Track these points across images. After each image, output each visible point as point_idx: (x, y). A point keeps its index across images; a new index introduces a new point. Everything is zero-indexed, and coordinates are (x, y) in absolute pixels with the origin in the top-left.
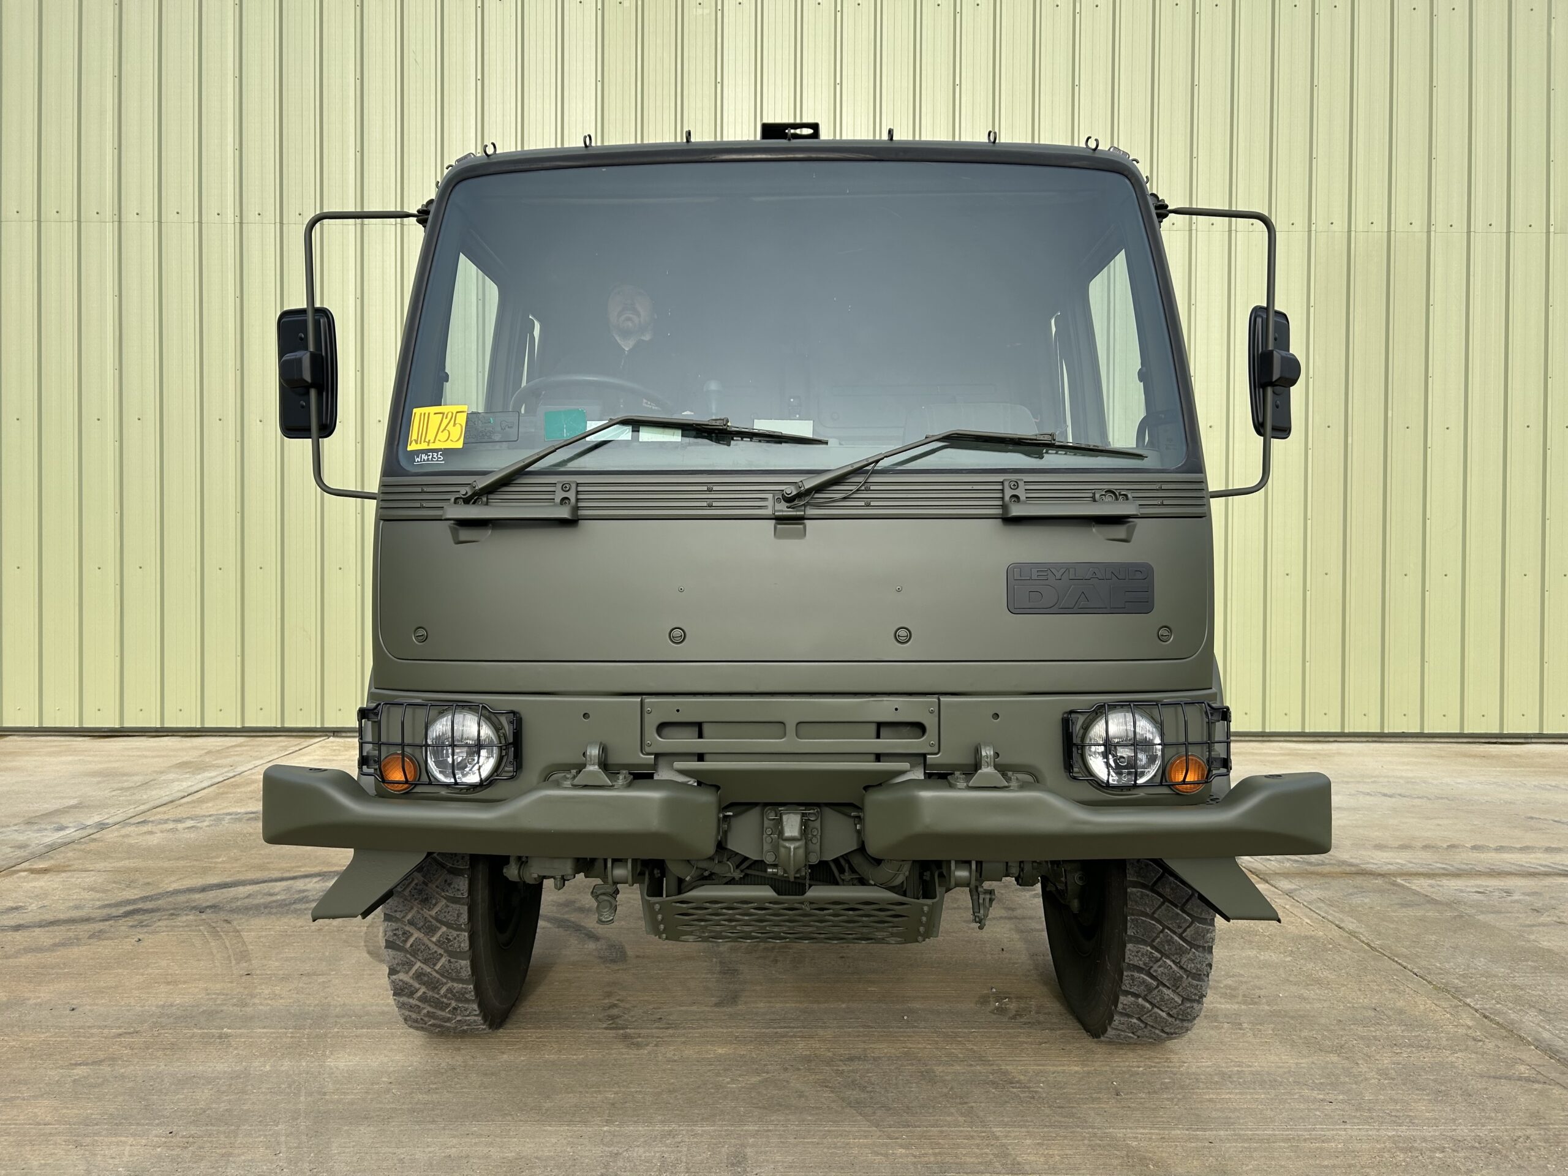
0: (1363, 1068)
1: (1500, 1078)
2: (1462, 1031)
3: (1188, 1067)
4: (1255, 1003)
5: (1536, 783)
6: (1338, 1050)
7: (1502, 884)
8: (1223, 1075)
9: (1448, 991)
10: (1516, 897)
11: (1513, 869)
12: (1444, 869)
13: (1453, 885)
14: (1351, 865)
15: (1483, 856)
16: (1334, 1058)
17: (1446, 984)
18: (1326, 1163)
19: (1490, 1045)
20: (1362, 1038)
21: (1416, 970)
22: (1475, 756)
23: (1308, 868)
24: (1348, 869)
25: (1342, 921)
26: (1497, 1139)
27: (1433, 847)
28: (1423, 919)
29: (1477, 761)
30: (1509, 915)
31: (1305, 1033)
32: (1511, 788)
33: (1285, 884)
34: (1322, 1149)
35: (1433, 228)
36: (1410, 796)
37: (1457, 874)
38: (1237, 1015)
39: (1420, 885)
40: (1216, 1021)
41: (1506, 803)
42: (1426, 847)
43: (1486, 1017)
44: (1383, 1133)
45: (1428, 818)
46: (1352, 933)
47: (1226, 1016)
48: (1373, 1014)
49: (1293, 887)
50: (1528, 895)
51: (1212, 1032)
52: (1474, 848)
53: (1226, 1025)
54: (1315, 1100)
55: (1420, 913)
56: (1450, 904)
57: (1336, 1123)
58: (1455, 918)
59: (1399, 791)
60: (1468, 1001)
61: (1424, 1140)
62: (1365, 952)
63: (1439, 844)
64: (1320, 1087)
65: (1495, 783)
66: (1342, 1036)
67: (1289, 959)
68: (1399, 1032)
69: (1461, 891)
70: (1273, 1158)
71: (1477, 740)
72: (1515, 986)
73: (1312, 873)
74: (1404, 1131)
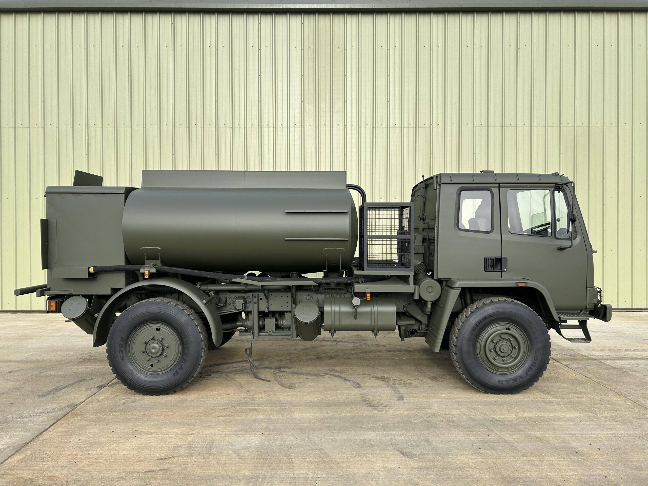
0: (600, 416)
1: (640, 419)
2: (627, 406)
3: (547, 416)
4: (563, 399)
5: (646, 327)
6: (592, 411)
7: (637, 362)
8: (558, 418)
9: (623, 395)
10: (641, 366)
11: (640, 357)
12: (616, 357)
13: (620, 363)
14: (585, 356)
15: (629, 353)
16: (590, 414)
17: (622, 393)
18: (593, 440)
19: (637, 410)
20: (598, 408)
21: (611, 389)
22: (623, 317)
23: (571, 357)
24: (585, 357)
25: (586, 374)
27: (612, 350)
28: (611, 374)
29: (624, 318)
30: (639, 372)
31: (580, 407)
32: (637, 329)
33: (565, 363)
34: (591, 436)
35: (605, 125)
36: (602, 332)
37: (622, 359)
38: (559, 402)
39: (609, 362)
41: (635, 334)
42: (610, 350)
43: (635, 402)
44: (607, 433)
45: (609, 340)
46: (590, 378)
47: (555, 402)
48: (600, 402)
49: (568, 363)
50: (645, 365)
51: (552, 407)
52: (626, 350)
53: (556, 405)
54: (587, 425)
55: (611, 372)
56: (620, 369)
57: (594, 430)
58: (622, 373)
59: (598, 330)
60: (629, 398)
61: (620, 434)
62: (594, 383)
63: (614, 349)
64: (588, 421)
65: (631, 327)
66: (592, 408)
67: (571, 386)
68: (609, 407)
69: (623, 364)
70: (578, 439)
71: (623, 310)
72: (643, 393)
73: (573, 359)
74: (614, 432)
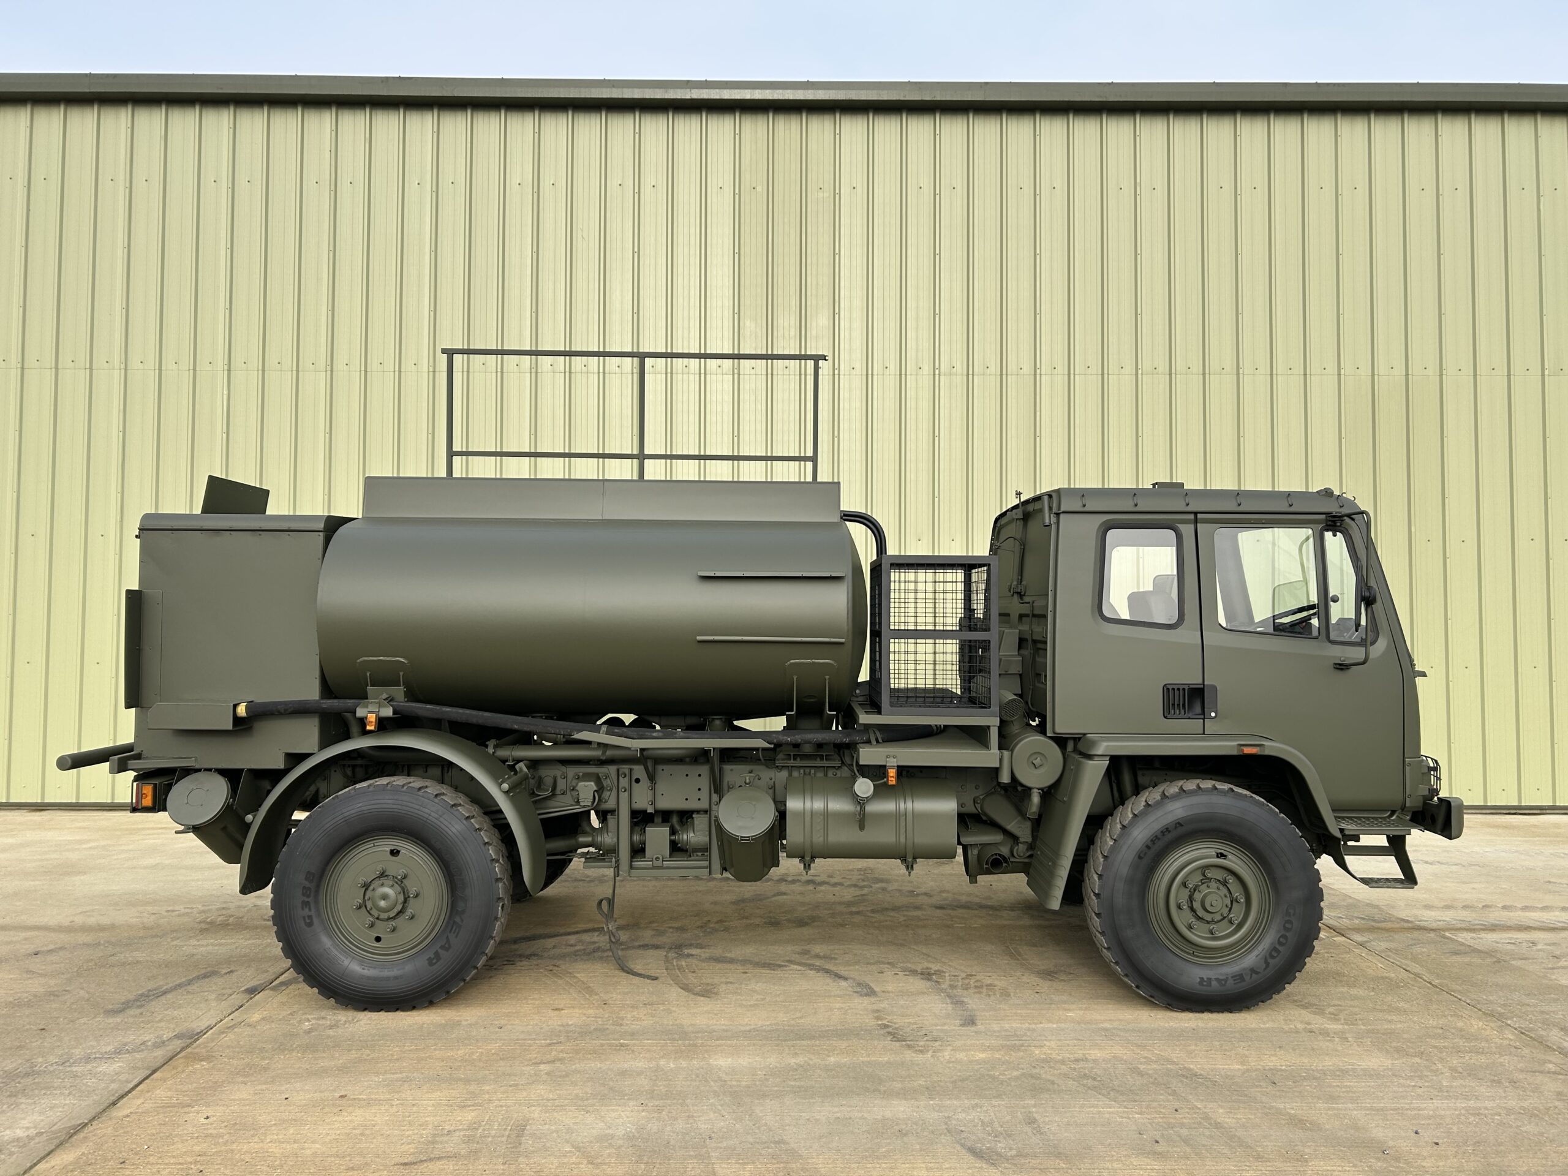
0: (1440, 1066)
1: (1535, 1072)
2: (1506, 1042)
3: (1316, 1066)
4: (1353, 1024)
5: (1551, 851)
6: (1421, 1054)
7: (1529, 936)
8: (1342, 1071)
9: (1494, 1016)
10: (1540, 947)
11: (1537, 924)
12: (1482, 925)
13: (1490, 938)
14: (1408, 921)
15: (1512, 914)
16: (1417, 1060)
17: (1492, 1011)
18: (1423, 1122)
19: (1526, 1051)
20: (1436, 1047)
21: (1468, 1001)
22: (1497, 826)
23: (1373, 924)
24: (1406, 925)
25: (1408, 966)
26: (1536, 1108)
27: (1471, 907)
28: (1469, 964)
29: (1500, 831)
30: (1535, 961)
31: (1394, 1044)
32: (1530, 856)
33: (1358, 938)
34: (1418, 1114)
36: (1447, 864)
37: (1493, 928)
38: (1343, 1032)
39: (1464, 937)
40: (1328, 1036)
41: (1527, 869)
42: (1465, 907)
43: (1522, 1033)
44: (1458, 1105)
45: (1463, 883)
46: (1417, 975)
47: (1335, 1033)
48: (1440, 1031)
49: (1365, 939)
50: (1549, 945)
51: (1328, 1044)
52: (1504, 908)
53: (1336, 1039)
54: (1409, 1086)
55: (1467, 959)
56: (1490, 953)
57: (1426, 1099)
58: (1494, 962)
59: (1437, 859)
60: (1509, 1022)
61: (1486, 1109)
62: (1429, 988)
63: (1476, 904)
64: (1411, 1078)
65: (1517, 851)
66: (1421, 1046)
67: (1372, 993)
68: (1461, 1044)
69: (1497, 943)
70: (1387, 1120)
71: (1499, 811)
72: (1542, 1012)
73: (1378, 928)
74: (1472, 1103)
